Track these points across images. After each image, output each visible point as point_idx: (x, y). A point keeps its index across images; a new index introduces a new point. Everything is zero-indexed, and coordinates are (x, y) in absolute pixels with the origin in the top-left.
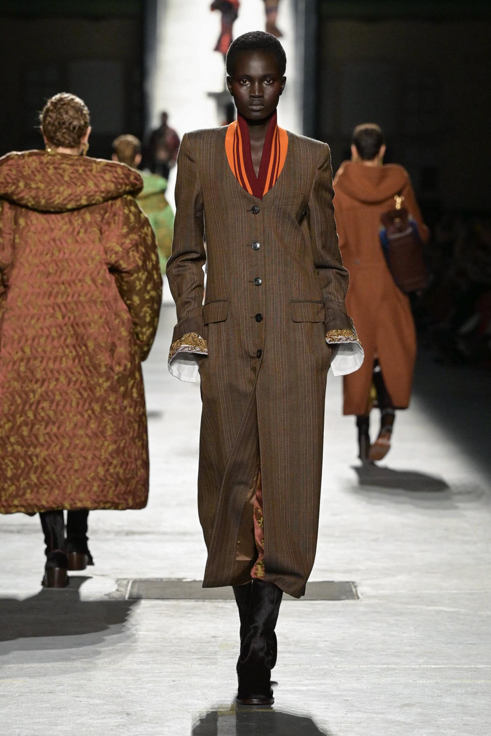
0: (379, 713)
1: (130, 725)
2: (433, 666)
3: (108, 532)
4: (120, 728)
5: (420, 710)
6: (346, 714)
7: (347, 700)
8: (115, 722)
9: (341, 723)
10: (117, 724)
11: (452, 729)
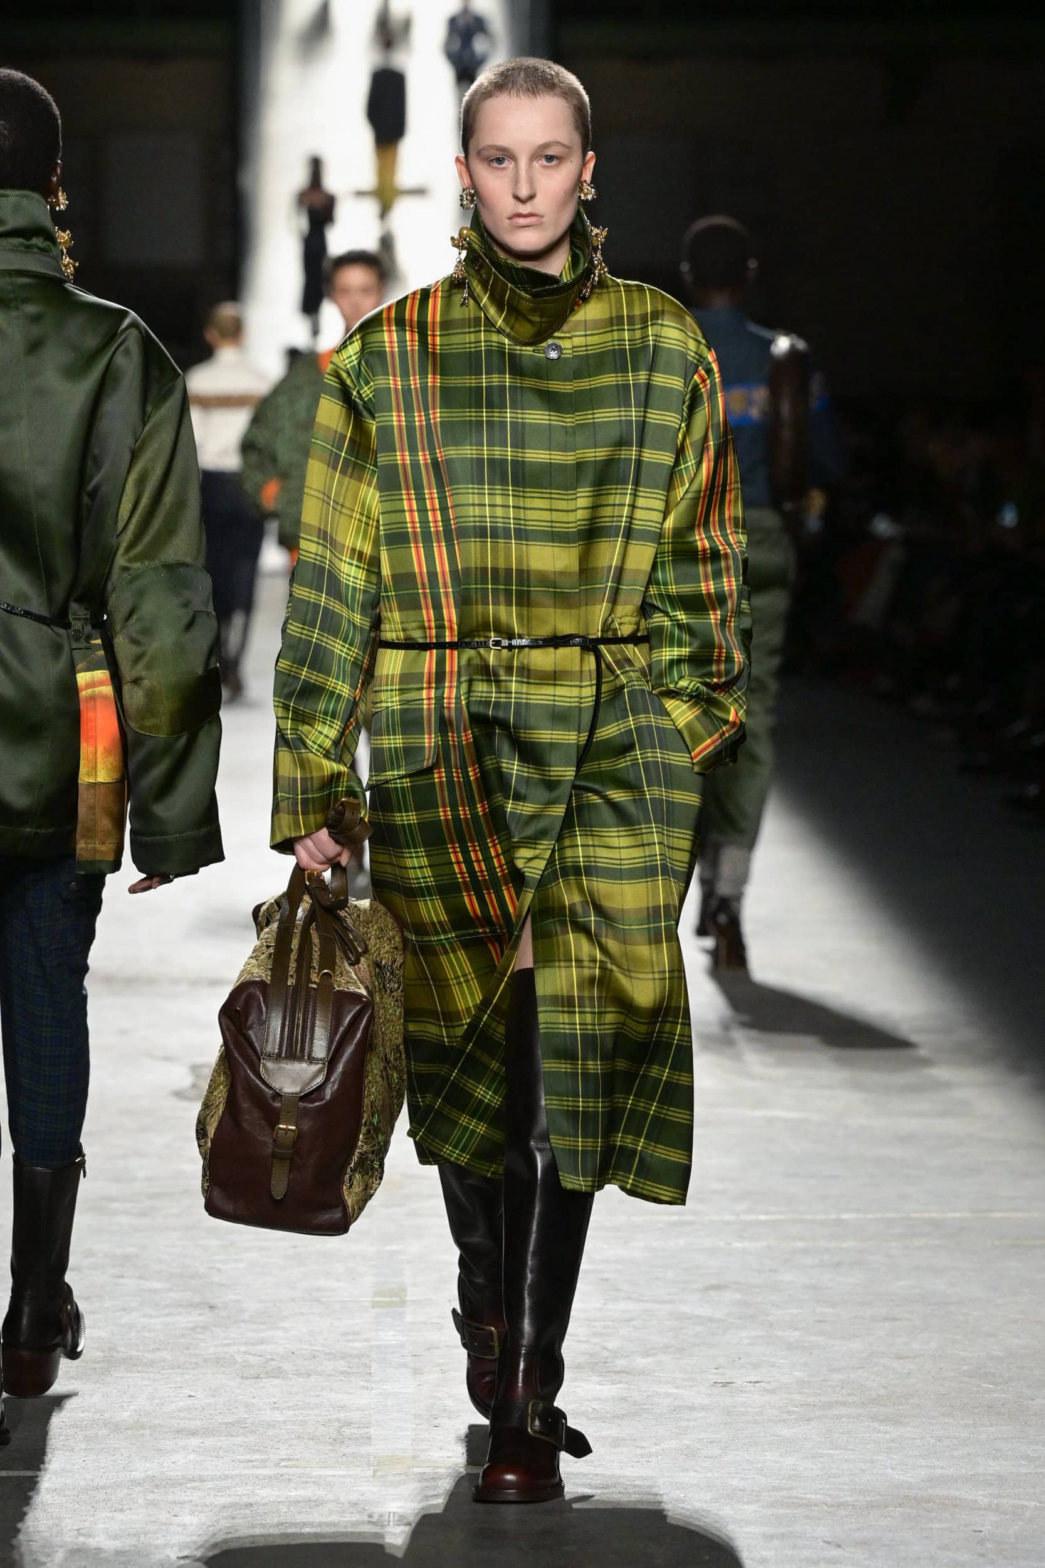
0: (664, 1302)
1: (215, 1326)
2: (762, 1217)
3: (176, 981)
4: (198, 1333)
5: (738, 1296)
6: (605, 1304)
7: (607, 1280)
8: (189, 1322)
9: (595, 1321)
10: (190, 1325)
11: (795, 1329)
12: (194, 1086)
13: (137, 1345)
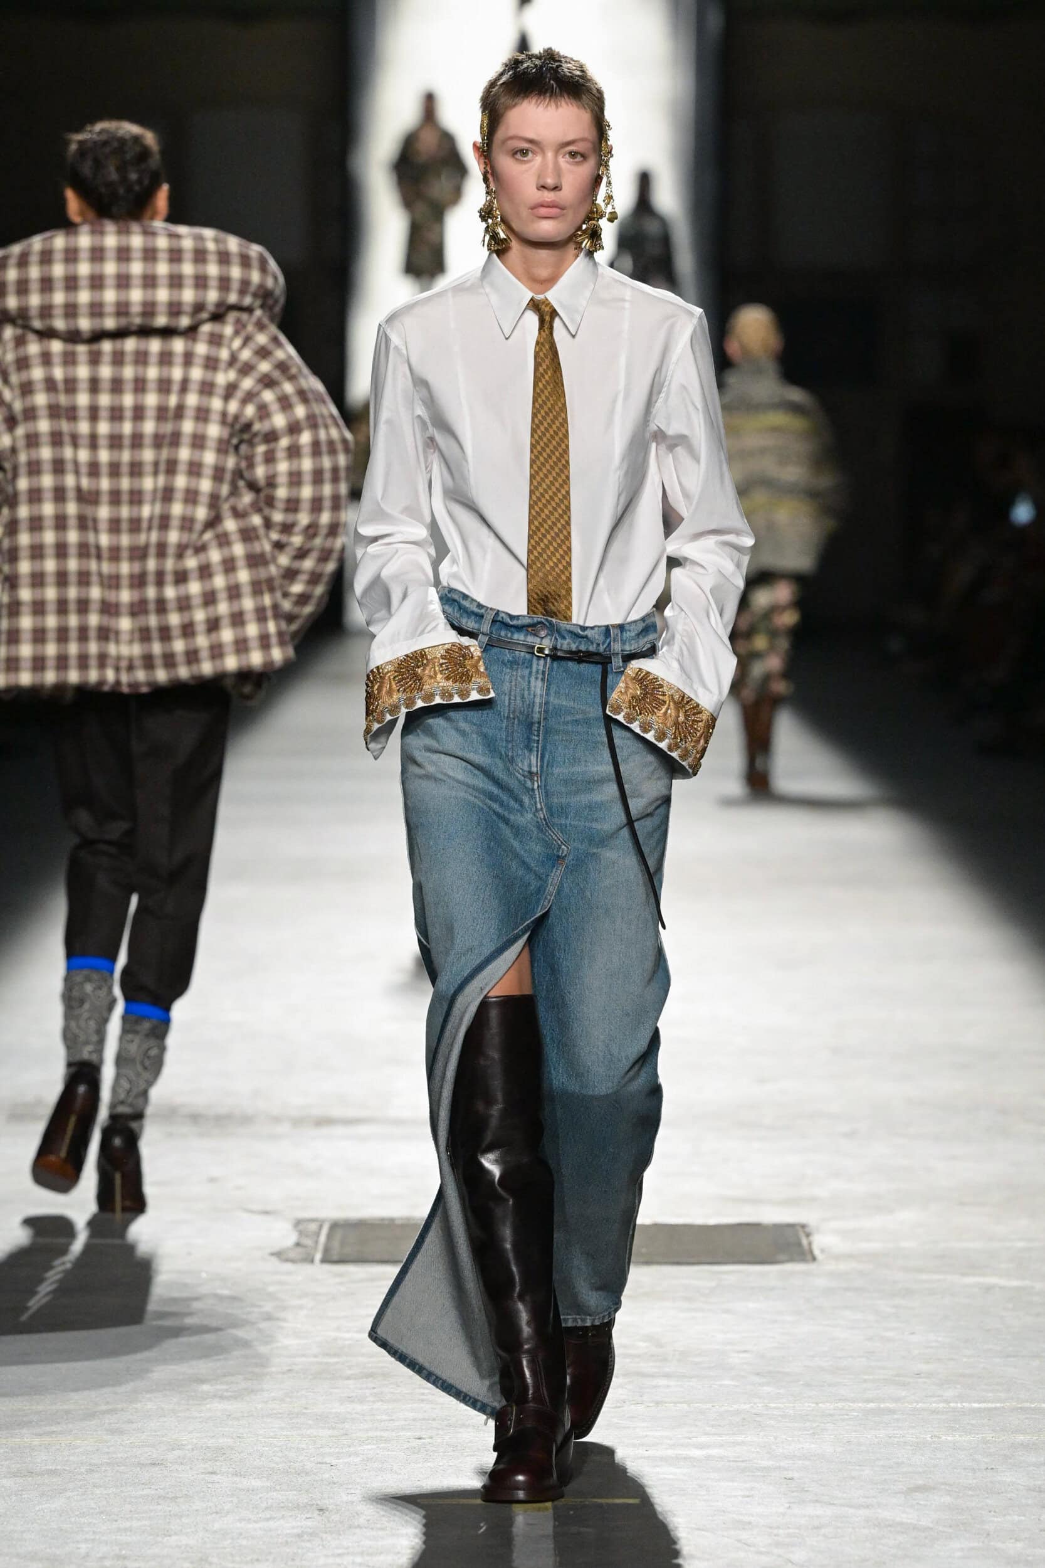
0: (859, 1507)
1: (326, 1533)
2: (976, 1405)
3: (277, 1120)
4: (303, 1541)
5: (948, 1499)
6: (789, 1507)
7: (792, 1479)
8: (293, 1528)
9: (778, 1528)
10: (298, 1531)
11: (1017, 1540)
12: (298, 1244)
13: (232, 1555)
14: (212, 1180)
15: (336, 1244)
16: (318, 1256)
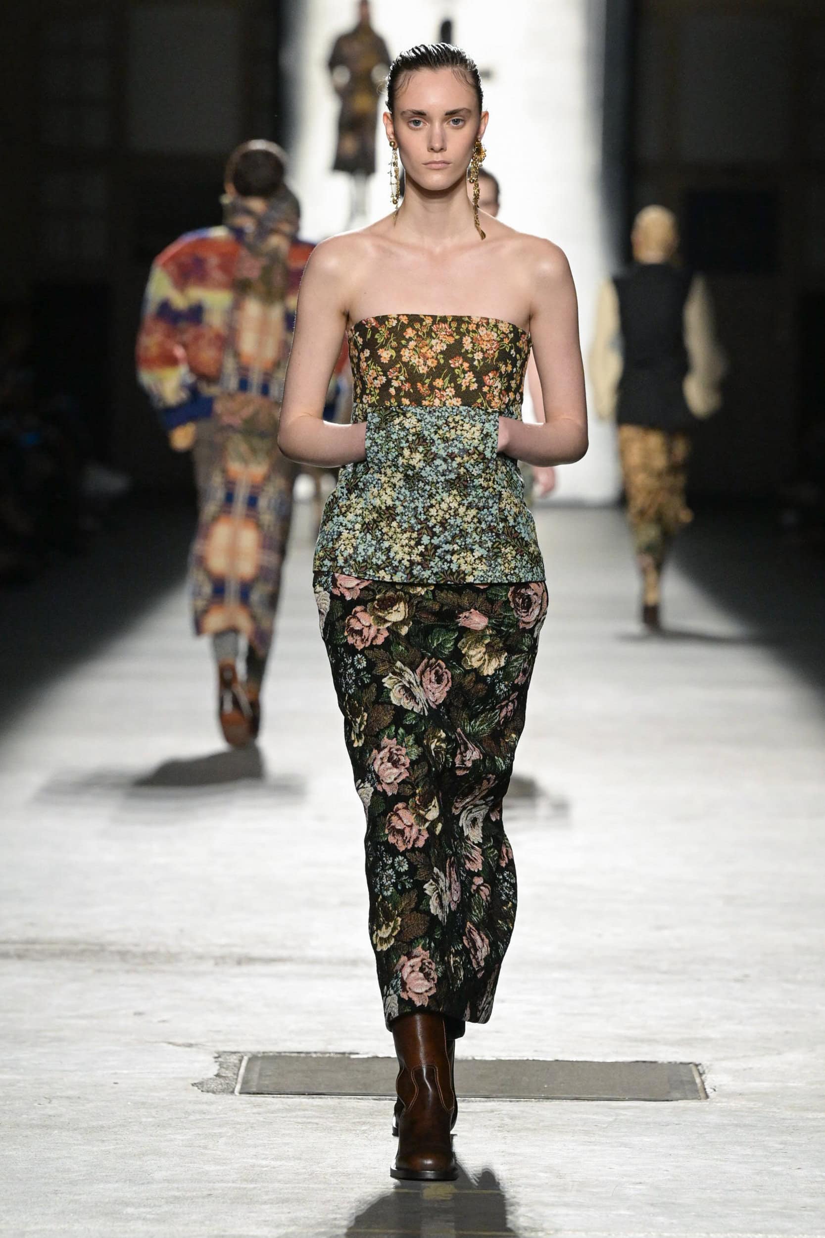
12: (218, 1075)
14: (138, 1014)
15: (255, 1076)
16: (238, 1088)
